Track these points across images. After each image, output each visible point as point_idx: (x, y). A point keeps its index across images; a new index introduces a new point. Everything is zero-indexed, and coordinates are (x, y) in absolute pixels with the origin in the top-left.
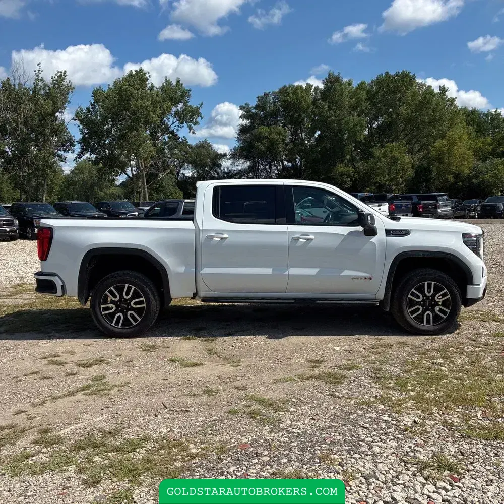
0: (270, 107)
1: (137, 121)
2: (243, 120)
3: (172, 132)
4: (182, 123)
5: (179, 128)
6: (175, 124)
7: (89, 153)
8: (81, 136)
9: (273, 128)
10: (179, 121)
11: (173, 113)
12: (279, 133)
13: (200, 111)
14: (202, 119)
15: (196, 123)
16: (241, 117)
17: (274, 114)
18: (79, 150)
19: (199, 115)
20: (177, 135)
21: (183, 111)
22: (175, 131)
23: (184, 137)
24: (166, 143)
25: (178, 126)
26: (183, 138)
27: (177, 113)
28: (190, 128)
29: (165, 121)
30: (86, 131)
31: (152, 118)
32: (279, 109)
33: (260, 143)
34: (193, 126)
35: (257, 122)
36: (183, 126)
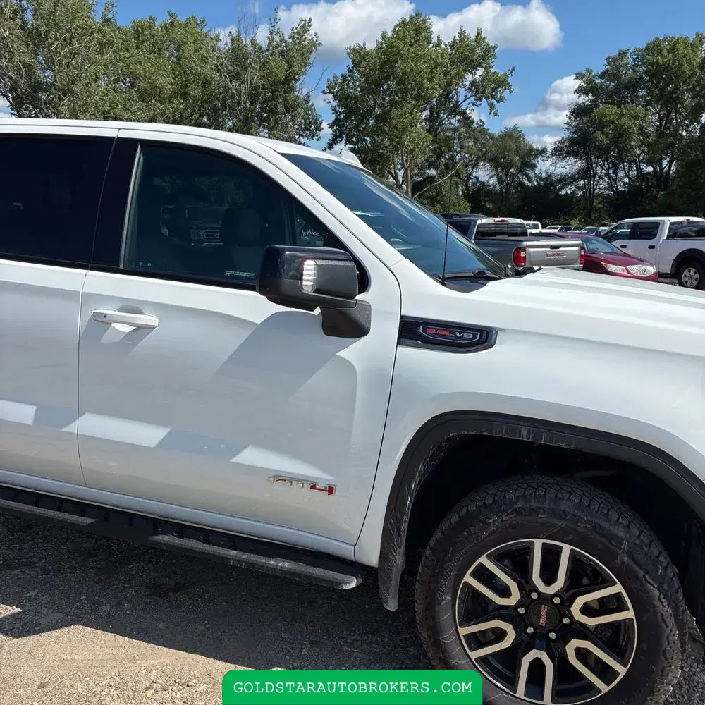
0: (626, 75)
1: (404, 92)
2: (579, 97)
3: (464, 113)
4: (480, 99)
5: (474, 107)
6: (468, 101)
7: (344, 141)
8: (334, 117)
9: (626, 108)
10: (475, 96)
11: (468, 83)
12: (636, 117)
13: (509, 80)
14: (511, 92)
15: (501, 100)
16: (576, 91)
17: (632, 86)
18: (331, 137)
19: (508, 86)
20: (471, 117)
21: (483, 79)
22: (468, 111)
23: (481, 121)
24: (455, 130)
25: (473, 104)
26: (480, 123)
27: (473, 83)
28: (492, 106)
29: (453, 96)
30: (340, 110)
31: (427, 89)
32: (641, 78)
33: (600, 132)
34: (495, 103)
35: (602, 98)
36: (480, 104)
